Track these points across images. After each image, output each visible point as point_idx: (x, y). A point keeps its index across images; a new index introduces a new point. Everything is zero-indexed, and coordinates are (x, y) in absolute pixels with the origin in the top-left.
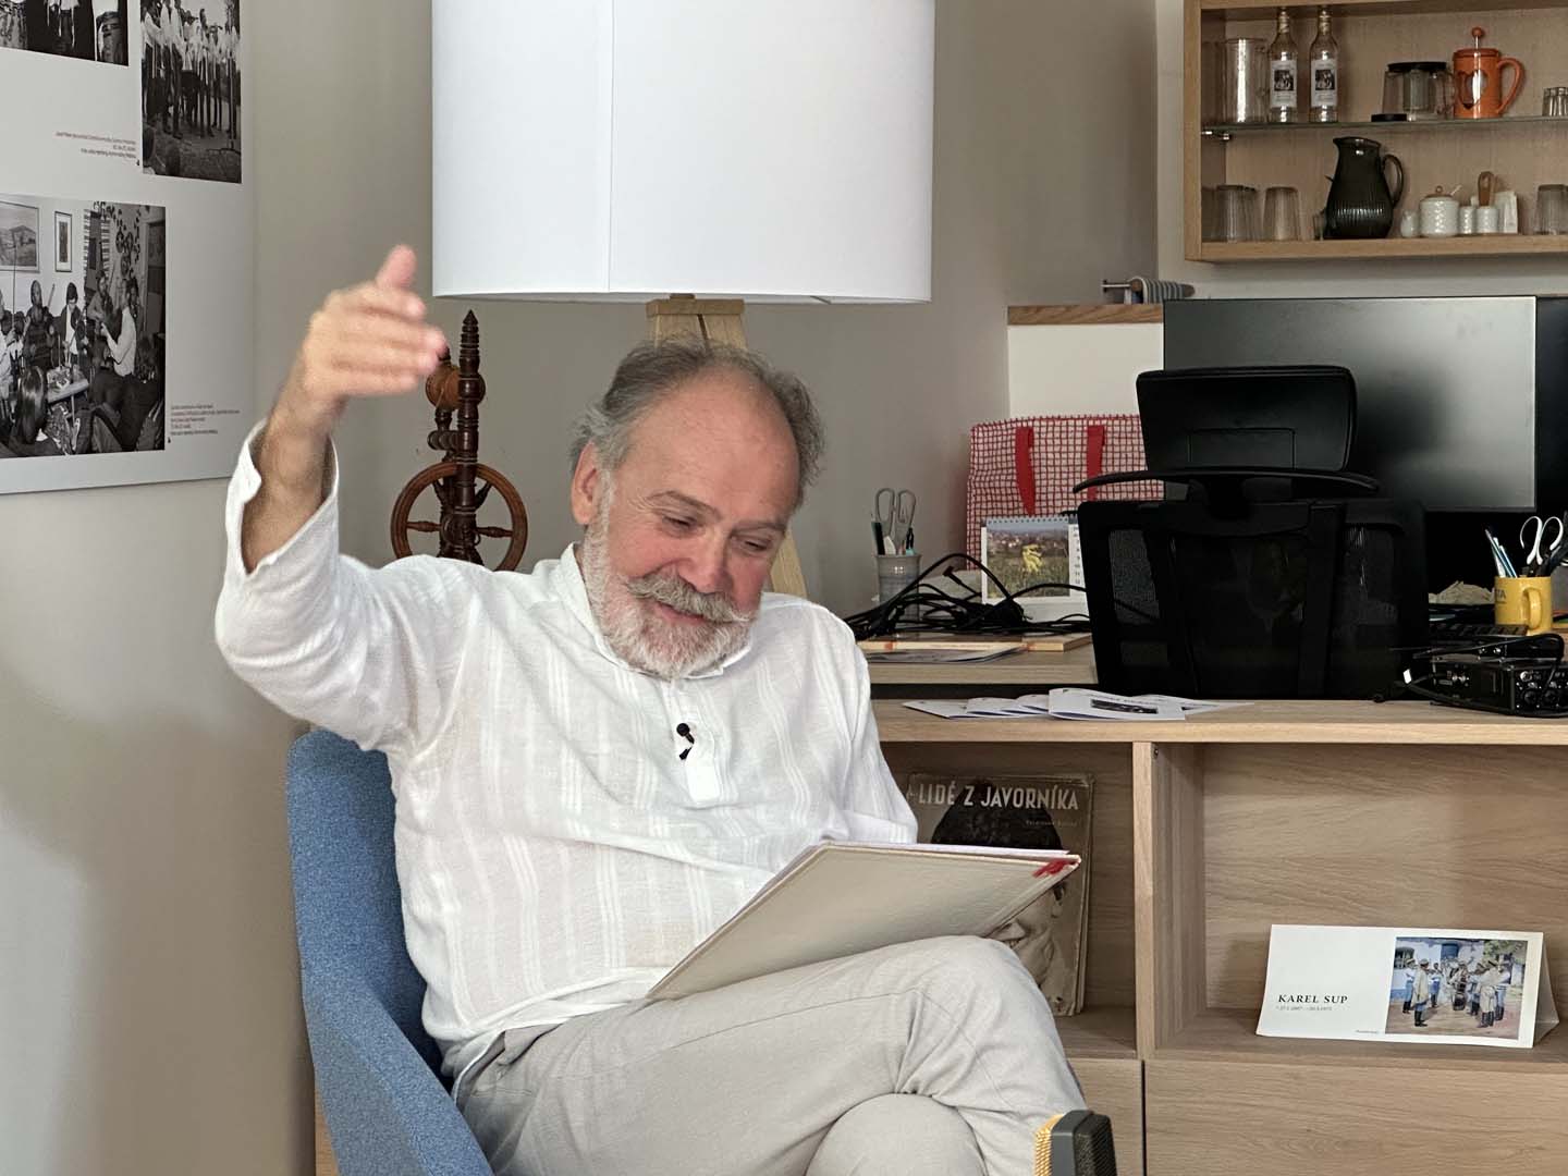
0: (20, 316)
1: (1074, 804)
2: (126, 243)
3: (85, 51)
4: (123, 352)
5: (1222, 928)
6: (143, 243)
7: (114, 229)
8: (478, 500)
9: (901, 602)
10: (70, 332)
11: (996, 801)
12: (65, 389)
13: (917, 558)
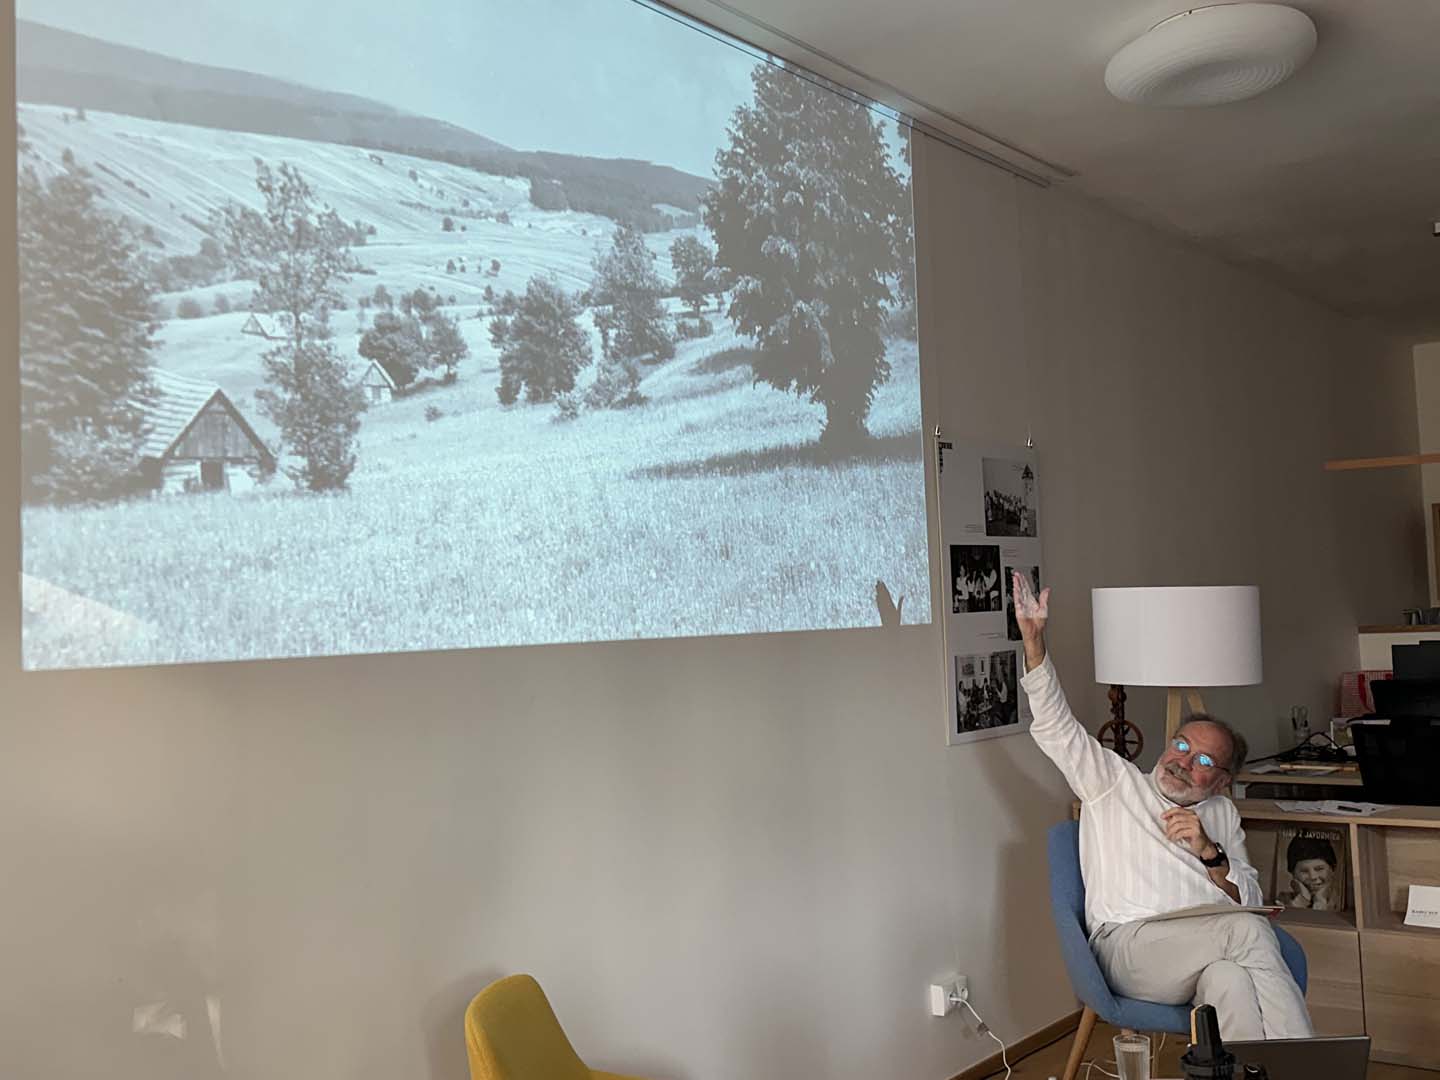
0: (969, 690)
1: (1338, 838)
2: (1003, 663)
3: (988, 609)
4: (1003, 696)
5: (1395, 884)
6: (1009, 662)
7: (998, 659)
8: (1126, 732)
9: (1298, 749)
10: (985, 692)
11: (1311, 836)
12: (984, 709)
13: (1309, 731)
